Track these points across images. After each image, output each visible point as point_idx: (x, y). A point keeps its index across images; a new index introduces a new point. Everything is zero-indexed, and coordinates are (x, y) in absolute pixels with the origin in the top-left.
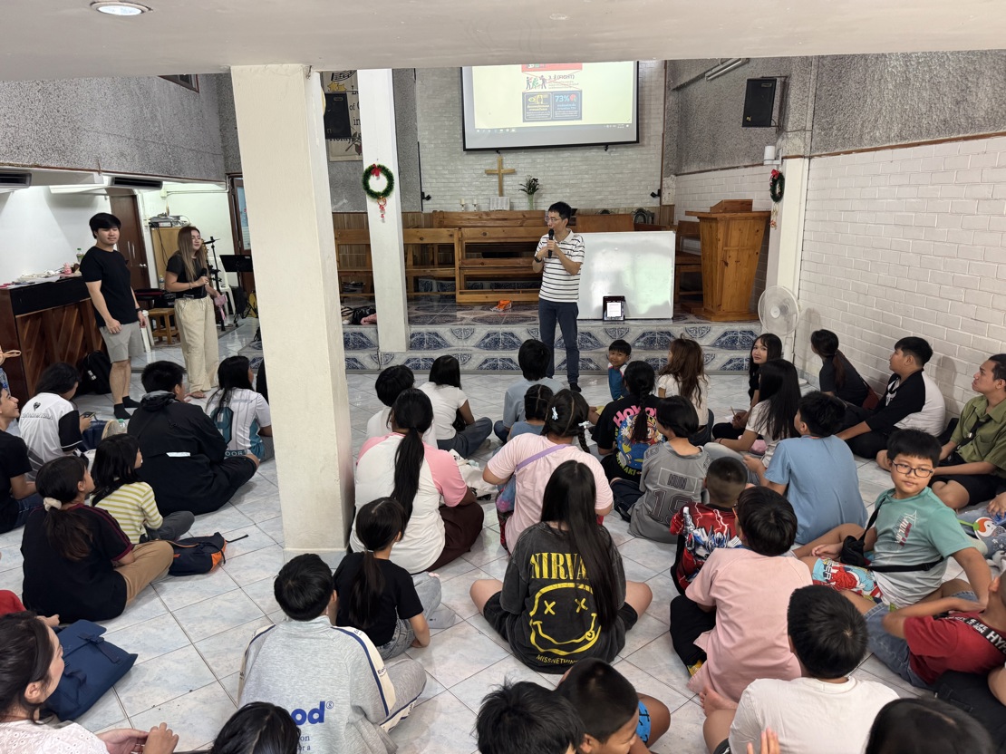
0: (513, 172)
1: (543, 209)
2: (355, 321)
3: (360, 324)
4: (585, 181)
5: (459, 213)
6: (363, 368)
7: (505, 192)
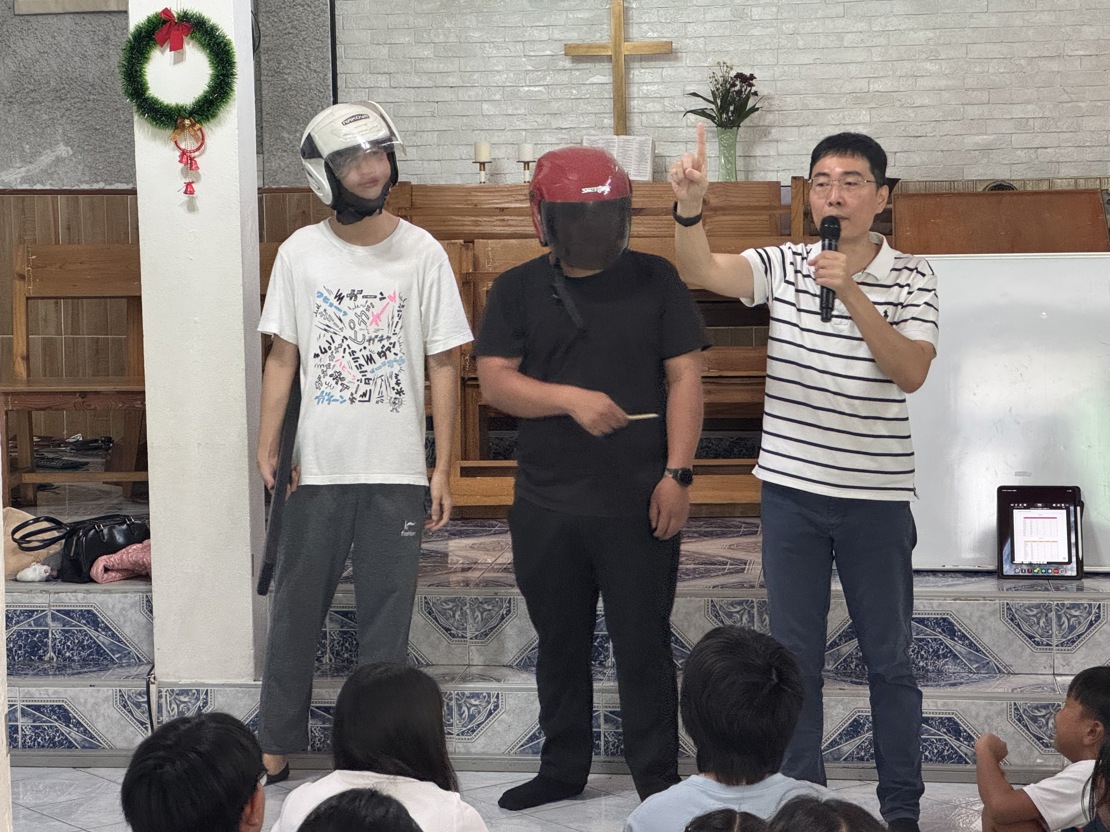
0: (664, 53)
1: (772, 177)
2: (73, 569)
3: (86, 579)
4: (923, 83)
5: (469, 191)
6: (91, 742)
7: (636, 121)
